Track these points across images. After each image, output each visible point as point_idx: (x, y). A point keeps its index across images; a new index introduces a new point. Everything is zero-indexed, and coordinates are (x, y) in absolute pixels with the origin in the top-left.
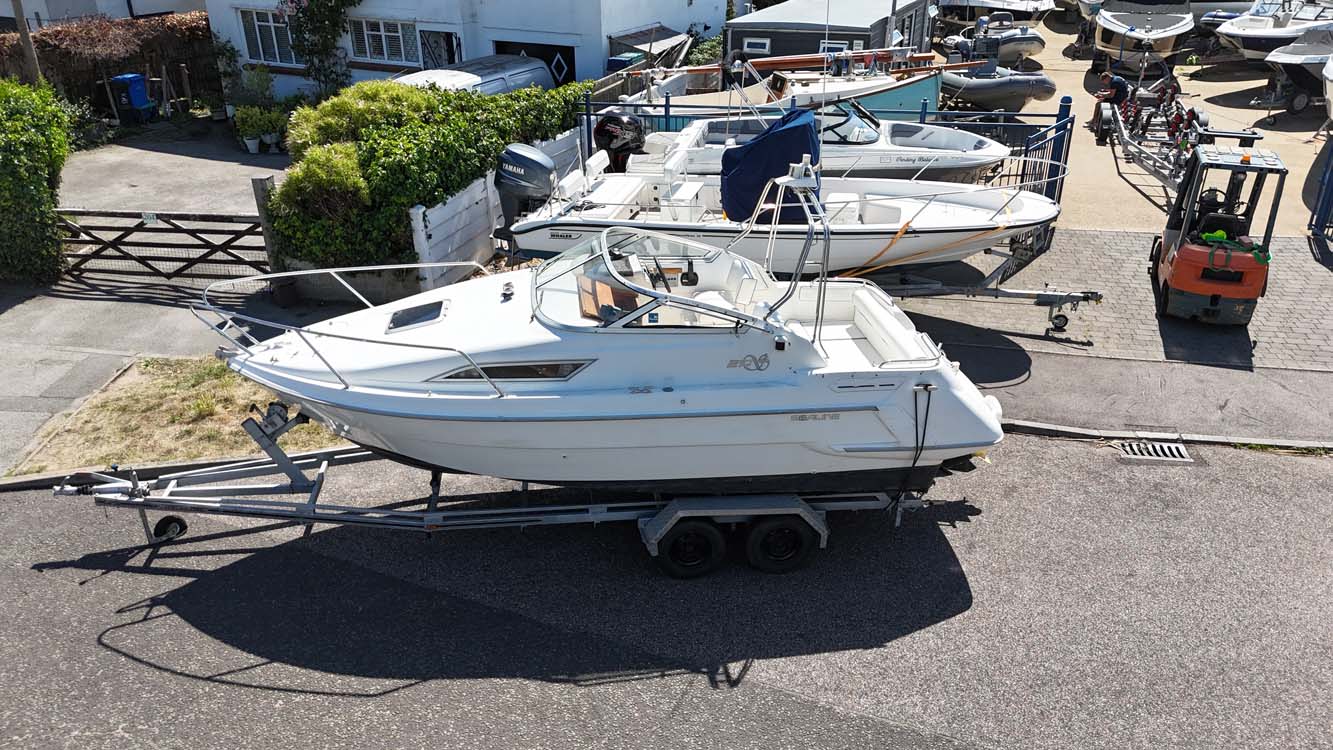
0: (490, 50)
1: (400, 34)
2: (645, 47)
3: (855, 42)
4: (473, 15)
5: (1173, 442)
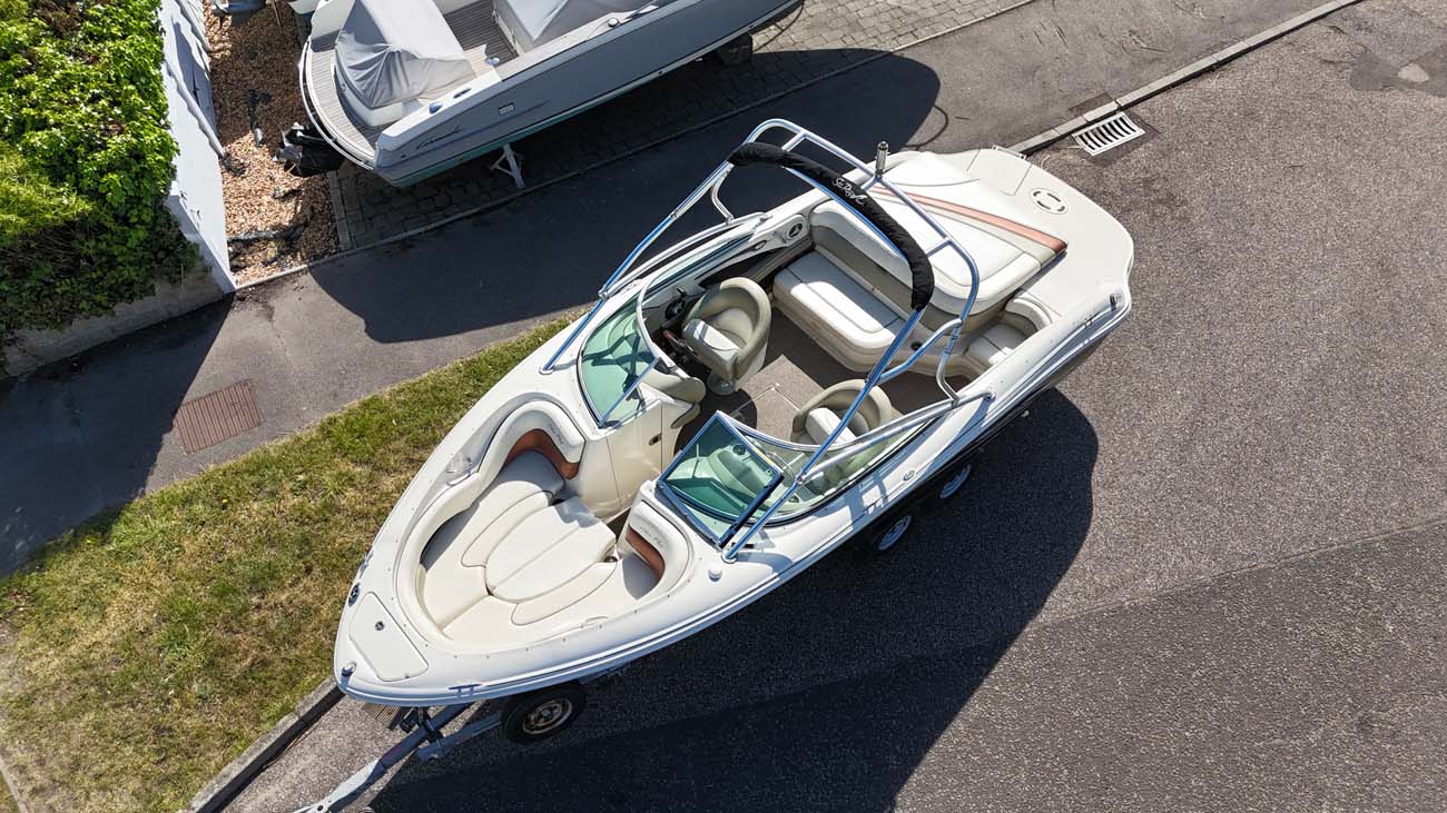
5: (1113, 113)
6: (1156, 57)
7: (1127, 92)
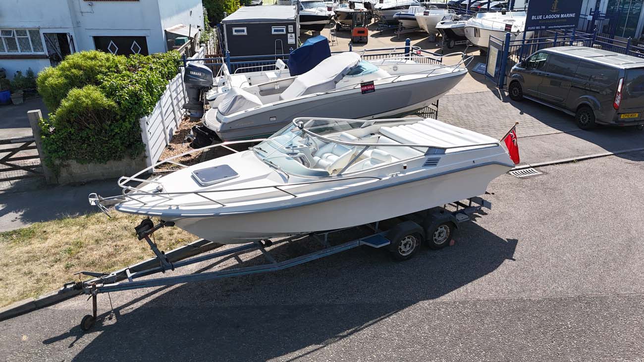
0: (89, 42)
1: (28, 37)
3: (289, 26)
4: (78, 23)
5: (529, 168)
6: (548, 156)
7: (534, 163)
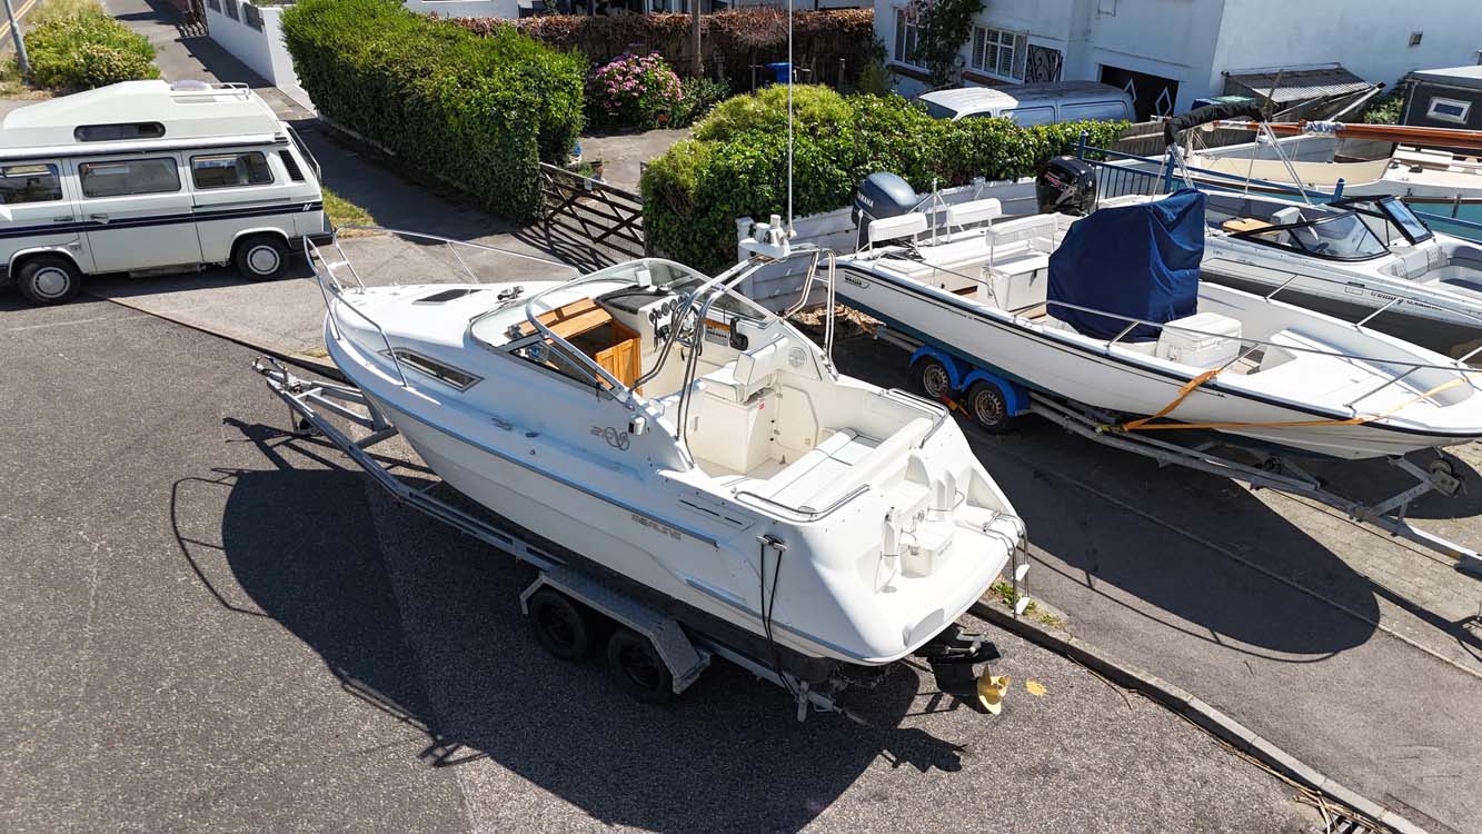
0: (1093, 75)
1: (1013, 47)
2: (1265, 92)
4: (1087, 32)
